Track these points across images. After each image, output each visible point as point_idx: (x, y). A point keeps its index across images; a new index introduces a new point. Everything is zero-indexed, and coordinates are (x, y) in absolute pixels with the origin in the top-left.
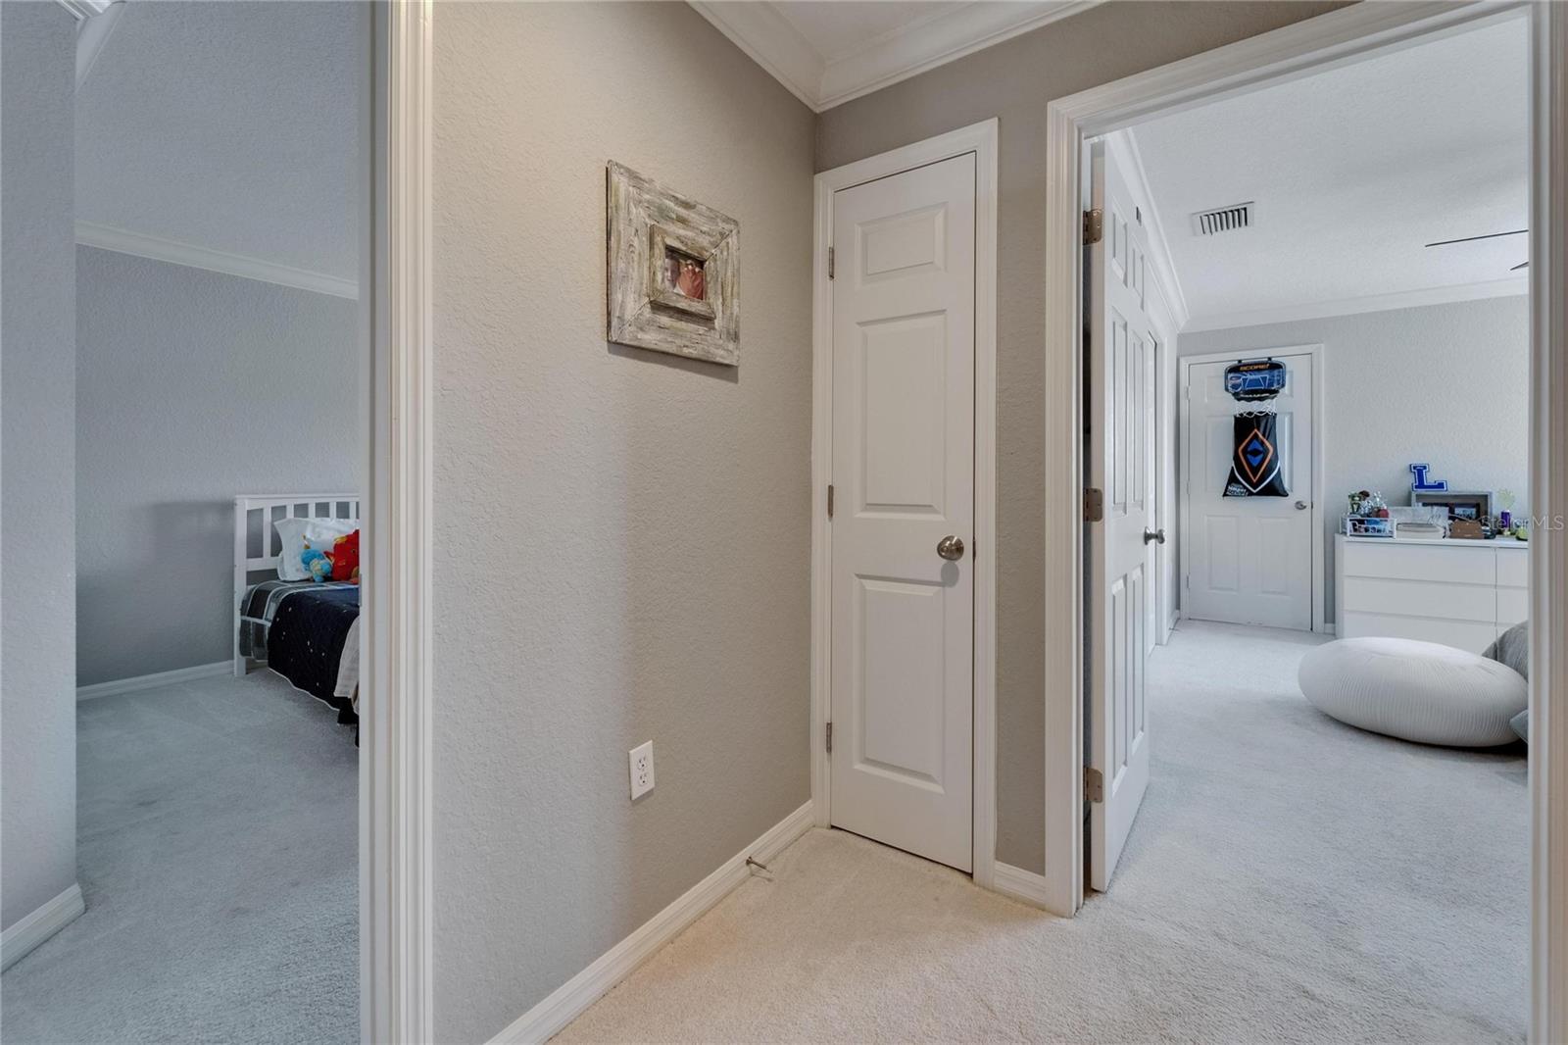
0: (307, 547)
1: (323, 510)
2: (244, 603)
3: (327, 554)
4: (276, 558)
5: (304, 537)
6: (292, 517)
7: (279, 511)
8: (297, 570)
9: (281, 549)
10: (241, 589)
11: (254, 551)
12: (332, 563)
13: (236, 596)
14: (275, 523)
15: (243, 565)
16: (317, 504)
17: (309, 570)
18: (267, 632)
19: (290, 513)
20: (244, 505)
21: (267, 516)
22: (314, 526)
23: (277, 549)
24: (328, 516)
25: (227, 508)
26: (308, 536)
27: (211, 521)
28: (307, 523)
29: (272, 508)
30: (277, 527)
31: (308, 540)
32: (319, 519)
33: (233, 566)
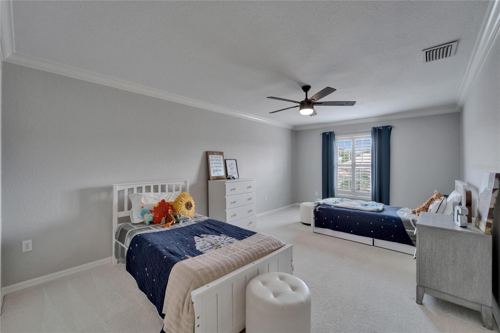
0: (142, 207)
1: (148, 189)
2: (117, 233)
3: (151, 211)
4: (129, 211)
5: (141, 203)
6: (136, 193)
7: (131, 190)
8: (138, 218)
9: (131, 207)
10: (116, 226)
11: (121, 209)
12: (153, 216)
13: (113, 228)
14: (129, 196)
15: (117, 215)
16: (146, 187)
17: (144, 219)
18: (126, 252)
19: (135, 191)
20: (117, 188)
21: (126, 193)
22: (145, 197)
23: (130, 207)
24: (150, 192)
25: (110, 189)
26: (143, 202)
27: (104, 196)
28: (142, 195)
29: (128, 189)
30: (130, 197)
31: (143, 204)
32: (147, 193)
33: (112, 215)
